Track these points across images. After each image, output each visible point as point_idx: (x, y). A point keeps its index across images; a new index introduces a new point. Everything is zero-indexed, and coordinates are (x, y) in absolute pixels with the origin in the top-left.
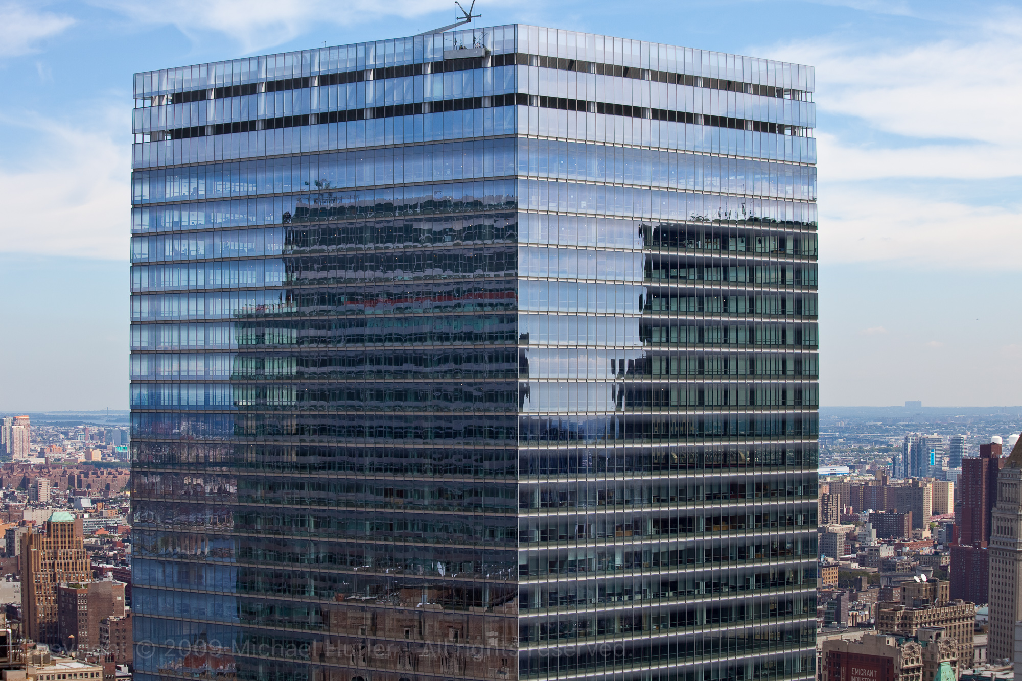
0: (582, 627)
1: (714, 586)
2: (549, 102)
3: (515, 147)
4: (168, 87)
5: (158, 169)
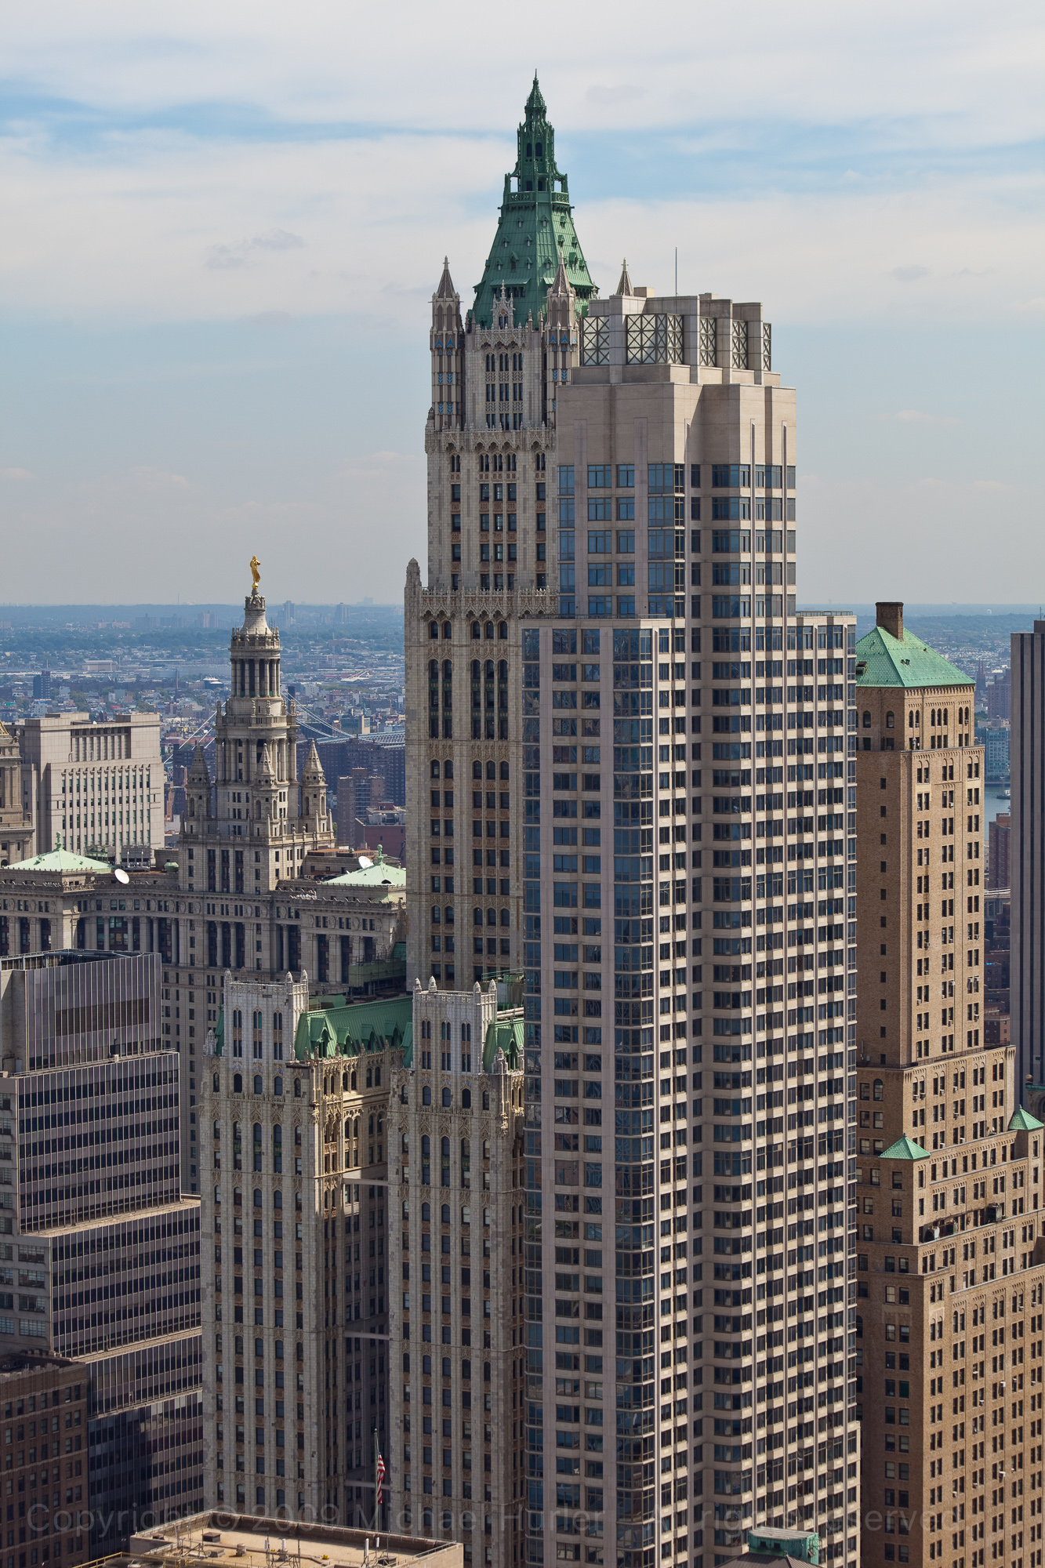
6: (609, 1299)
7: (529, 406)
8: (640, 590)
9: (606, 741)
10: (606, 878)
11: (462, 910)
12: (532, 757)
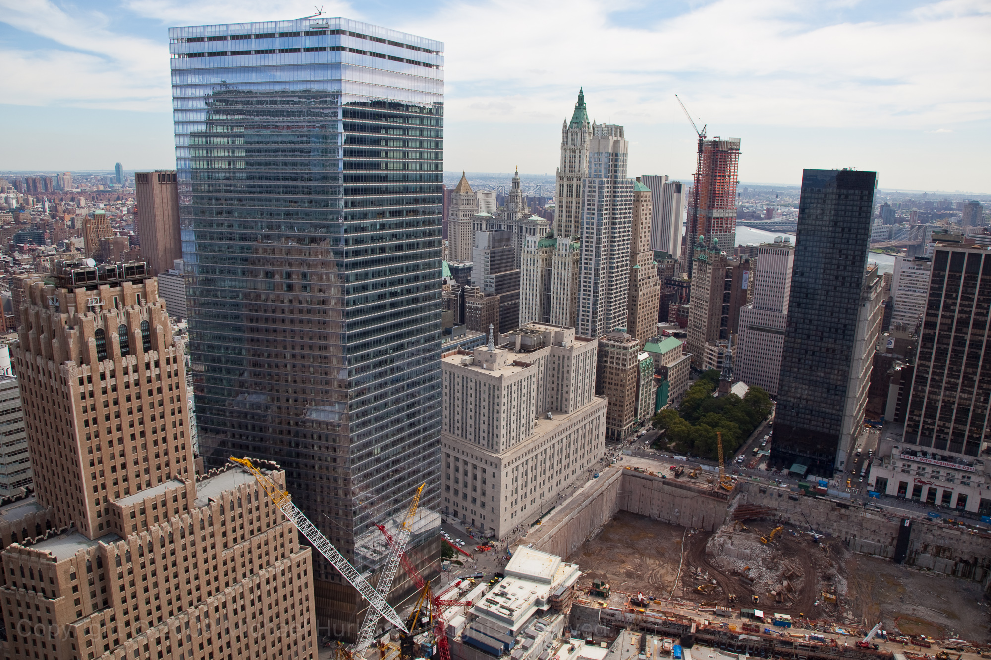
0: (366, 251)
1: (409, 236)
2: (352, 50)
3: (340, 68)
4: (186, 35)
5: (184, 70)
6: (592, 289)
7: (579, 142)
8: (602, 174)
9: (596, 199)
10: (595, 221)
11: (564, 225)
12: (583, 201)
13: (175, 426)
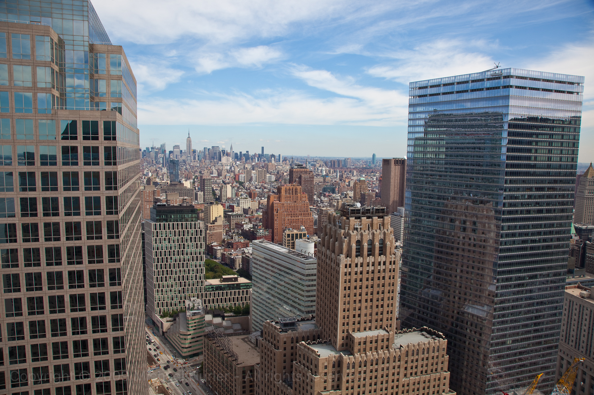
1: (548, 204)
2: (517, 87)
3: (509, 99)
4: (418, 85)
5: (415, 104)
13: (389, 299)
